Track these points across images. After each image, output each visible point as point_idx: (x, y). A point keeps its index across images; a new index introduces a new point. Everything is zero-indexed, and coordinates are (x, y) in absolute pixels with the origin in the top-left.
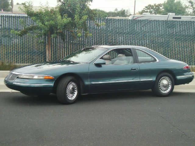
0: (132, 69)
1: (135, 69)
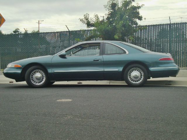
1: (98, 60)
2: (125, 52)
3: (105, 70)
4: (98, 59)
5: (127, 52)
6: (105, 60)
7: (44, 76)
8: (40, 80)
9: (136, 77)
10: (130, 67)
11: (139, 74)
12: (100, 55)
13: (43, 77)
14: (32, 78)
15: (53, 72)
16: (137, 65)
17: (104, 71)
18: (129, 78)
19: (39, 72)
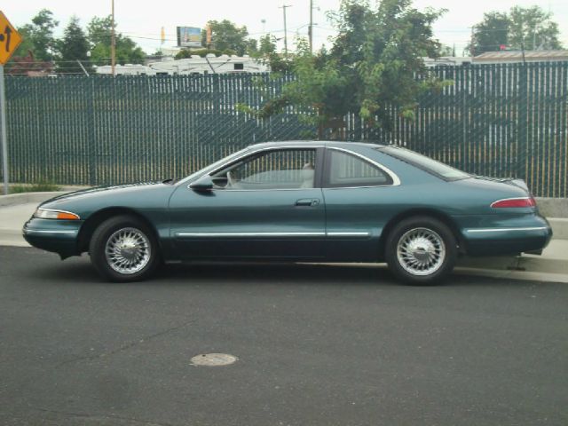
0: (297, 204)
1: (309, 204)
2: (390, 181)
3: (329, 234)
4: (309, 201)
5: (397, 181)
6: (328, 202)
7: (146, 245)
8: (133, 257)
9: (421, 256)
10: (403, 224)
11: (432, 246)
12: (315, 186)
13: (144, 249)
14: (111, 251)
15: (172, 235)
16: (425, 220)
17: (326, 237)
18: (401, 259)
19: (132, 235)
